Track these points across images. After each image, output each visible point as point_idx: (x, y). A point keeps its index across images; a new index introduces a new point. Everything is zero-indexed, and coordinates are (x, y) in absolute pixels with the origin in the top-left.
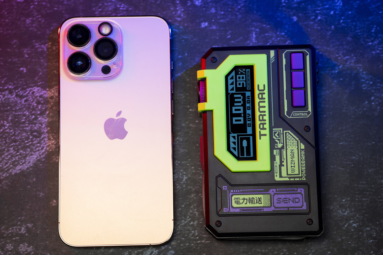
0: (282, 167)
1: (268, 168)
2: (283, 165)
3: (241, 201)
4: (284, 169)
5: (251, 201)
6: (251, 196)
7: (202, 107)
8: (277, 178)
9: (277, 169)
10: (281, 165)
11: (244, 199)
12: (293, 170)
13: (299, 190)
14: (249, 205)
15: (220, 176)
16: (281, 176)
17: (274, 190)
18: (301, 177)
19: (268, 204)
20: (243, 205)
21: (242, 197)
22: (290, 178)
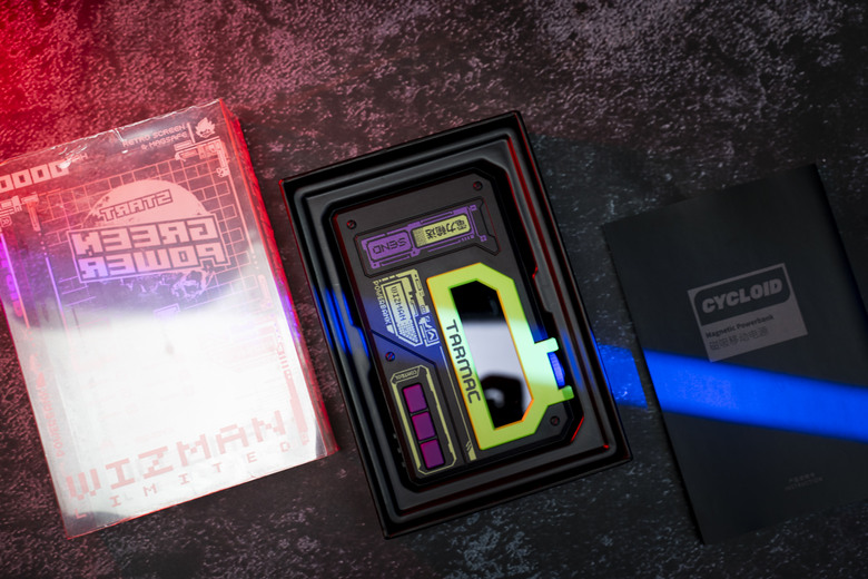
0: (411, 290)
1: (431, 281)
2: (410, 293)
3: (455, 226)
4: (408, 289)
5: (442, 231)
6: (443, 237)
7: (552, 345)
8: (413, 272)
9: (418, 285)
10: (413, 293)
11: (452, 230)
12: (394, 290)
13: (378, 265)
14: (443, 224)
15: (494, 254)
16: (409, 277)
17: (413, 255)
18: (380, 284)
19: (416, 233)
20: (450, 221)
21: (457, 232)
22: (397, 278)
